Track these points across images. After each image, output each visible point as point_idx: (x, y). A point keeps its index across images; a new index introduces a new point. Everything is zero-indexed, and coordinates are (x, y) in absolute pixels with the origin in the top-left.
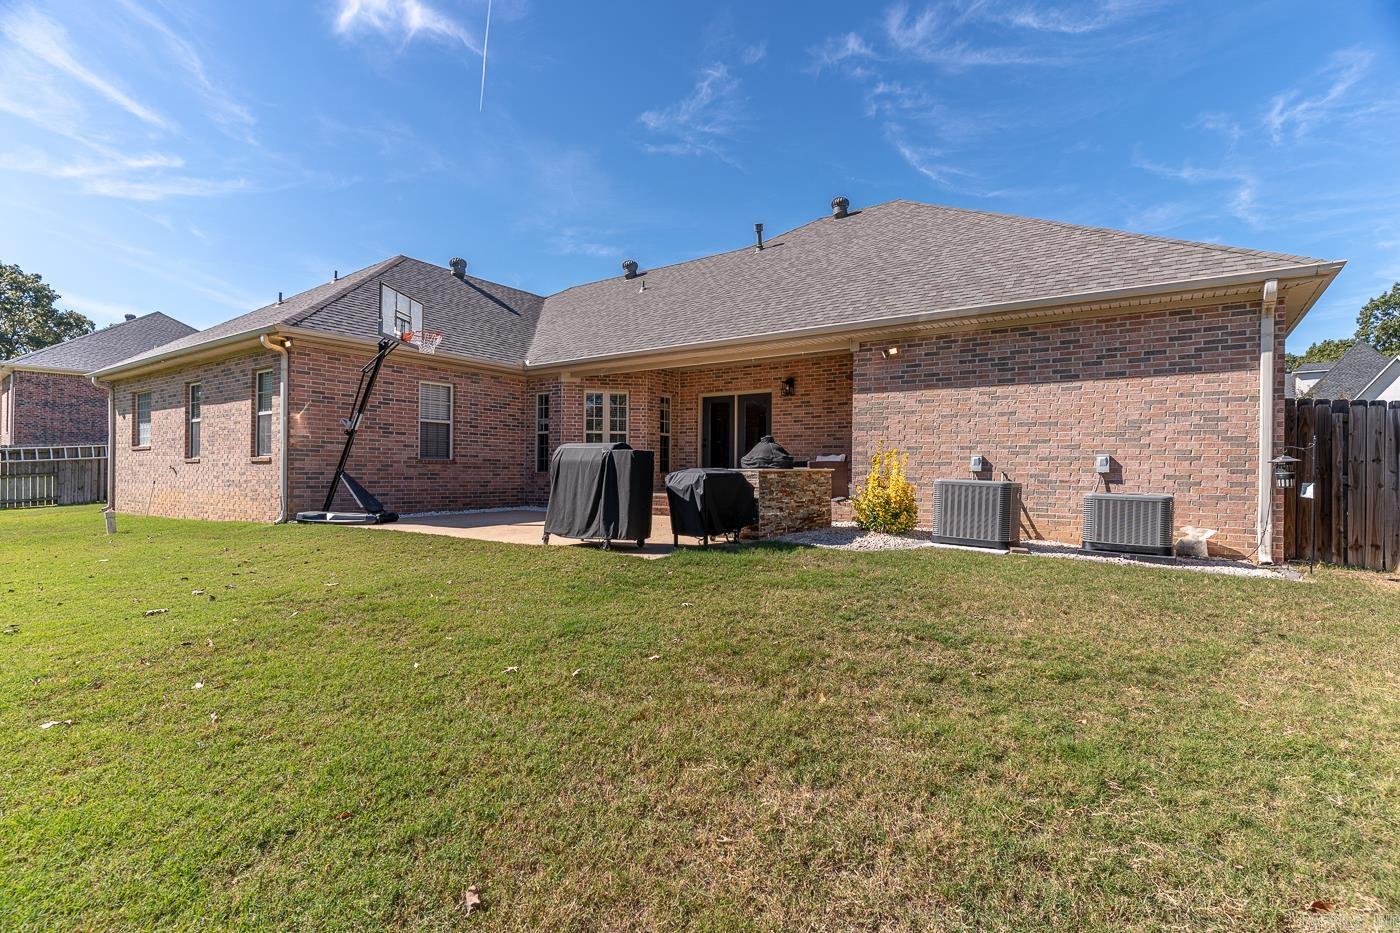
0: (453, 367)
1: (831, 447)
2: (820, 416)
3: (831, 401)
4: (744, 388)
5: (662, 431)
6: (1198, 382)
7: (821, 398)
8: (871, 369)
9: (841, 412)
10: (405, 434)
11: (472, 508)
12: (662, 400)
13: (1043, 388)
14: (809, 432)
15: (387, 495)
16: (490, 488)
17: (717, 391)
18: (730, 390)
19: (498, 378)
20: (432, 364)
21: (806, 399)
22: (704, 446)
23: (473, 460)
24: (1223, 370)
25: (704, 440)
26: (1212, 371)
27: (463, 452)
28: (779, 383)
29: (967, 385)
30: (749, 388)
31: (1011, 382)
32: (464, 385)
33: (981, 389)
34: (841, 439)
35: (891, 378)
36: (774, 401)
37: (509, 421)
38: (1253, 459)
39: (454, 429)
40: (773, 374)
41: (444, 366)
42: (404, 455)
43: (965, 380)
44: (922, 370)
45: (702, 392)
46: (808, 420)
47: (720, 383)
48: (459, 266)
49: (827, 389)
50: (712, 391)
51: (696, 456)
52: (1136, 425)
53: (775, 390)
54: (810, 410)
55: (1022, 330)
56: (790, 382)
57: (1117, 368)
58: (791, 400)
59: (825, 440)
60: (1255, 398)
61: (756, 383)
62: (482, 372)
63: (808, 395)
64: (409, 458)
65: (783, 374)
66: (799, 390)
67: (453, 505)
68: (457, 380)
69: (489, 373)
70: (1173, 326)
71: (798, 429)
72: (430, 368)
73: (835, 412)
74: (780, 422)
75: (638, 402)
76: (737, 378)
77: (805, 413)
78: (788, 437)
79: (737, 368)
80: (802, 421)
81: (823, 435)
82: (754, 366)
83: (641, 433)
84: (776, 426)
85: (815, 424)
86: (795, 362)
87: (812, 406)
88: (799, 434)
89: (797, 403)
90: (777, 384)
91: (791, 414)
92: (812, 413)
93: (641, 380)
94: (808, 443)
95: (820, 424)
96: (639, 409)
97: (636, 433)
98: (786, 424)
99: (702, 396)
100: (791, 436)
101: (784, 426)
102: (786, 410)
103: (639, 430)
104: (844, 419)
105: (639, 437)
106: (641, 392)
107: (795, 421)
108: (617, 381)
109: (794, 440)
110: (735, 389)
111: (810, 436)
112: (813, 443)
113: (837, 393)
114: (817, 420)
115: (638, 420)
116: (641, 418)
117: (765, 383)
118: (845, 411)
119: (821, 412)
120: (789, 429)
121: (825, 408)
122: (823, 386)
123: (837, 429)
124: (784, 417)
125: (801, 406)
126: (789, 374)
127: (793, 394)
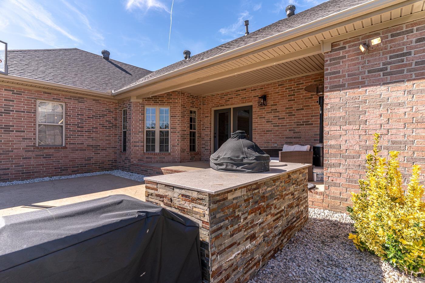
0: (63, 93)
1: (291, 138)
2: (284, 118)
3: (292, 108)
4: (237, 103)
5: (191, 128)
7: (284, 106)
9: (299, 114)
10: (24, 132)
11: (79, 173)
12: (191, 112)
14: (276, 128)
15: (9, 169)
16: (93, 161)
17: (221, 106)
18: (229, 105)
19: (98, 100)
20: (46, 90)
21: (274, 107)
22: (215, 137)
23: (79, 146)
25: (215, 133)
27: (72, 142)
28: (257, 99)
30: (239, 103)
32: (72, 103)
34: (299, 132)
35: (369, 72)
36: (254, 110)
37: (107, 124)
39: (66, 129)
40: (253, 94)
41: (56, 92)
42: (24, 144)
45: (214, 107)
46: (276, 121)
47: (223, 102)
48: (106, 54)
49: (289, 101)
50: (218, 106)
51: (211, 142)
53: (254, 103)
54: (277, 114)
56: (264, 97)
58: (264, 108)
59: (287, 133)
61: (243, 100)
62: (87, 96)
63: (276, 105)
64: (27, 146)
65: (259, 93)
66: (270, 102)
67: (64, 172)
68: (67, 100)
69: (92, 97)
71: (269, 127)
72: (45, 93)
73: (294, 115)
74: (258, 122)
75: (175, 112)
76: (232, 98)
77: (274, 117)
78: (263, 131)
79: (232, 92)
80: (272, 121)
81: (286, 131)
82: (242, 90)
83: (177, 130)
84: (255, 125)
85: (280, 123)
86: (267, 85)
87: (279, 112)
88: (270, 130)
89: (268, 110)
90: (256, 100)
91: (264, 117)
92: (278, 116)
93: (177, 100)
94: (276, 136)
95: (284, 123)
96: (176, 117)
97: (174, 130)
98: (262, 124)
99: (213, 109)
100: (264, 131)
101: (260, 125)
102: (261, 115)
103: (176, 128)
104: (301, 120)
105: (176, 132)
106: (177, 107)
107: (267, 122)
108: (163, 101)
109: (266, 133)
110: (231, 104)
111: (277, 131)
112: (279, 136)
113: (296, 102)
114: (282, 121)
115: (175, 122)
116: (177, 121)
117: (249, 99)
118: (301, 114)
119: (284, 116)
120: (263, 127)
121: (288, 113)
122: (286, 99)
123: (296, 126)
124: (261, 120)
125: (271, 112)
126: (263, 93)
127: (266, 105)
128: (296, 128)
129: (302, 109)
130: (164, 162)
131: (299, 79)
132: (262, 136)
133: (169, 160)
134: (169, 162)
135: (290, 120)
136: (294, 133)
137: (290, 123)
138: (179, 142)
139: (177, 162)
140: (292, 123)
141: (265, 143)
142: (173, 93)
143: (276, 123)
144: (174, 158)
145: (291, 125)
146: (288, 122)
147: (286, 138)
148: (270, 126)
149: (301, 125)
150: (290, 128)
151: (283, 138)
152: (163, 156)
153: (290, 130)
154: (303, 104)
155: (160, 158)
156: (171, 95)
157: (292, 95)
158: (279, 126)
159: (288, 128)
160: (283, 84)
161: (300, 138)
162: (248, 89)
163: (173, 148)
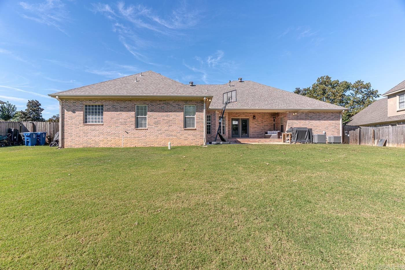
3: (263, 121)
6: (334, 122)
7: (260, 120)
8: (291, 116)
13: (316, 121)
18: (239, 117)
21: (257, 120)
24: (336, 120)
25: (232, 127)
26: (335, 120)
29: (306, 120)
30: (244, 117)
31: (312, 120)
33: (308, 121)
35: (294, 118)
36: (250, 120)
38: (340, 132)
40: (250, 115)
43: (306, 119)
44: (299, 117)
46: (258, 124)
47: (237, 115)
49: (262, 118)
51: (231, 131)
52: (327, 127)
55: (313, 112)
57: (325, 119)
60: (340, 124)
61: (246, 116)
70: (331, 114)
71: (256, 126)
73: (263, 123)
76: (241, 115)
79: (241, 113)
82: (245, 113)
84: (251, 125)
90: (251, 117)
95: (260, 125)
107: (255, 124)
109: (255, 128)
111: (258, 127)
112: (259, 129)
113: (264, 119)
117: (248, 116)
118: (265, 123)
119: (261, 123)
120: (254, 126)
124: (253, 124)
126: (253, 115)
127: (255, 119)
129: (266, 121)
132: (253, 128)
137: (262, 125)
160: (259, 113)
161: (265, 129)
162: (248, 113)
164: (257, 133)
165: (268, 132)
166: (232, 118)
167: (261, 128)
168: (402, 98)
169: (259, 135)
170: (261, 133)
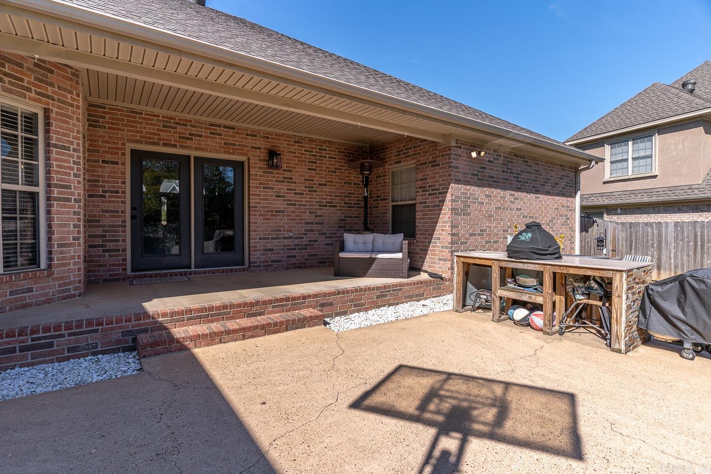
1: (312, 223)
3: (313, 180)
7: (302, 176)
9: (321, 191)
14: (292, 208)
17: (165, 145)
18: (189, 148)
21: (288, 175)
22: (134, 217)
25: (133, 209)
30: (217, 151)
34: (321, 216)
36: (252, 171)
40: (250, 142)
44: (487, 172)
45: (135, 142)
46: (291, 196)
49: (309, 169)
50: (157, 144)
51: (126, 232)
54: (293, 186)
61: (228, 147)
63: (291, 171)
66: (282, 165)
71: (279, 204)
73: (316, 191)
74: (260, 195)
75: (65, 135)
76: (201, 136)
77: (288, 189)
78: (269, 211)
79: (199, 123)
80: (285, 197)
81: (306, 213)
82: (225, 127)
83: (72, 194)
84: (254, 199)
85: (298, 201)
86: (276, 135)
87: (295, 183)
88: (282, 209)
89: (279, 178)
90: (256, 154)
91: (272, 188)
92: (294, 190)
93: (69, 96)
94: (291, 220)
95: (302, 201)
96: (68, 149)
97: (64, 193)
98: (267, 200)
99: (130, 146)
100: (272, 211)
101: (264, 199)
102: (267, 184)
103: (69, 187)
104: (324, 199)
105: (69, 200)
106: (71, 118)
107: (277, 196)
108: (22, 80)
109: (275, 215)
110: (196, 149)
111: (293, 212)
112: (295, 220)
113: (318, 174)
114: (300, 198)
115: (66, 168)
116: (72, 165)
117: (240, 149)
118: (324, 192)
119: (303, 190)
120: (270, 204)
121: (307, 187)
122: (305, 165)
123: (318, 207)
124: (265, 191)
125: (283, 182)
126: (268, 145)
127: (277, 167)
128: (318, 209)
129: (325, 185)
130: (30, 305)
131: (321, 142)
132: (267, 219)
133: (46, 294)
134: (48, 301)
135: (311, 198)
136: (316, 216)
137: (310, 202)
138: (79, 232)
139: (74, 296)
140: (313, 202)
141: (274, 231)
142: (58, 68)
143: (292, 200)
144: (65, 284)
145: (312, 205)
146: (308, 199)
147: (306, 223)
148: (282, 204)
149: (324, 206)
150: (311, 209)
151: (302, 223)
152: (25, 284)
153: (310, 213)
154: (326, 178)
155: (11, 293)
156: (51, 72)
157: (313, 162)
158: (295, 205)
159: (307, 209)
160: (300, 142)
161: (323, 223)
162: (239, 129)
163: (62, 252)
164: (286, 242)
165: (349, 238)
166: (132, 151)
167: (307, 216)
168: (619, 150)
169: (293, 253)
170: (305, 240)
